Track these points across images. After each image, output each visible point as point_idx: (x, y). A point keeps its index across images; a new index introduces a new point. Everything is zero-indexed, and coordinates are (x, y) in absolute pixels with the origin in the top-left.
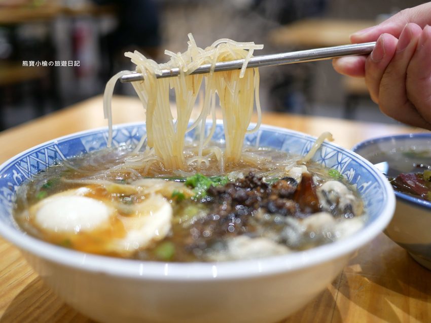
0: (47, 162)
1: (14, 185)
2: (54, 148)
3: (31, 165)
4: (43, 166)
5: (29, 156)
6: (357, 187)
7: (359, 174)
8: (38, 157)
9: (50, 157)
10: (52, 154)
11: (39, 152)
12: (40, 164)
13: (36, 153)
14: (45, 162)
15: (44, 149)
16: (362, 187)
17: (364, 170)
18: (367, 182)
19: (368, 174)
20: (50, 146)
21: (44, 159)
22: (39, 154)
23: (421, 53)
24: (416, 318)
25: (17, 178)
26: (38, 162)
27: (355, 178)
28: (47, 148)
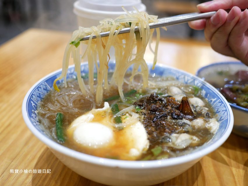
0: (43, 92)
1: (34, 110)
2: (45, 83)
3: (37, 96)
4: (42, 95)
5: (35, 91)
6: (208, 101)
7: (208, 93)
8: (39, 91)
9: (44, 89)
10: (45, 87)
11: (38, 87)
12: (41, 95)
13: (37, 88)
14: (43, 93)
15: (40, 85)
16: (211, 101)
17: (211, 91)
18: (214, 99)
19: (214, 94)
20: (43, 83)
21: (42, 91)
22: (39, 89)
23: (242, 23)
24: (234, 160)
25: (34, 105)
26: (39, 93)
27: (206, 95)
28: (41, 84)
